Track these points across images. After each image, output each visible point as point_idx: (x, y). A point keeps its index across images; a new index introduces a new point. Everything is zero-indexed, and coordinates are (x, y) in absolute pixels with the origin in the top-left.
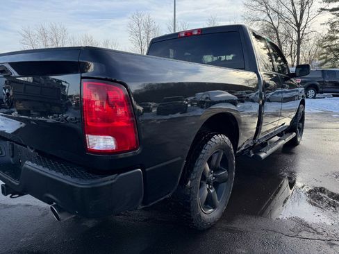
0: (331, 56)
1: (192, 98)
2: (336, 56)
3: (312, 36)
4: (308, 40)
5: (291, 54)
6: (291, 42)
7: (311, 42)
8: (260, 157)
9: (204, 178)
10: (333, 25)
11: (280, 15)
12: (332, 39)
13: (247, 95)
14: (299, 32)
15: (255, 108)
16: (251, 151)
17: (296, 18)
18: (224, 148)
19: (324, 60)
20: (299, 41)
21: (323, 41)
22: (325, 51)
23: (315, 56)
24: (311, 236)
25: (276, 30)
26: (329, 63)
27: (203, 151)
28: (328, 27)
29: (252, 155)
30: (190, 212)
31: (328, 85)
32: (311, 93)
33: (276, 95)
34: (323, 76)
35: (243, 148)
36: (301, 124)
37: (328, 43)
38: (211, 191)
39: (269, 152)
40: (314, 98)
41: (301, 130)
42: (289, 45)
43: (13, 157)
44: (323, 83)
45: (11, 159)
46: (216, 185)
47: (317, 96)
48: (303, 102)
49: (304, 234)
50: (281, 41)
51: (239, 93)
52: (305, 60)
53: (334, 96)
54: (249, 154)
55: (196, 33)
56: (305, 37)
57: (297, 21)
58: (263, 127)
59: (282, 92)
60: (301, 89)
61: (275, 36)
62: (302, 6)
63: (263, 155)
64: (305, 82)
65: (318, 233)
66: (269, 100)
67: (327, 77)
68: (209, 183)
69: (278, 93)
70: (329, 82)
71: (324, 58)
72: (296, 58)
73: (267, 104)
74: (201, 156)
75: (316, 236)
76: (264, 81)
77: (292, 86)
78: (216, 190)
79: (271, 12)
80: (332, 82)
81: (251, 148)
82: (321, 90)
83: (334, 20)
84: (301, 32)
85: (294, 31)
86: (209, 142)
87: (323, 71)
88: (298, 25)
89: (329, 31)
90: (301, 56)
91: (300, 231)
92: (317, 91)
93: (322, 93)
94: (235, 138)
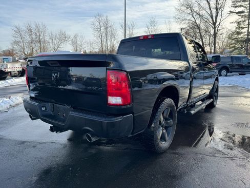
0: (238, 46)
1: (145, 78)
2: (241, 45)
3: (224, 31)
4: (221, 34)
5: (209, 44)
6: (210, 36)
7: (224, 36)
8: (191, 113)
9: (160, 123)
10: (239, 23)
11: (201, 16)
12: (239, 33)
13: (181, 75)
14: (215, 28)
15: (187, 83)
16: (185, 110)
17: (212, 18)
18: (170, 106)
19: (233, 48)
20: (215, 35)
21: (232, 35)
22: (234, 42)
23: (227, 46)
24: (221, 155)
25: (199, 27)
26: (236, 51)
27: (160, 107)
28: (236, 25)
29: (186, 112)
30: (154, 141)
31: (236, 67)
32: (224, 72)
33: (199, 75)
34: (232, 61)
35: (180, 108)
36: (216, 94)
37: (236, 36)
38: (164, 131)
39: (196, 110)
40: (226, 76)
41: (216, 97)
42: (208, 38)
43: (53, 111)
44: (232, 66)
45: (52, 113)
46: (166, 128)
47: (228, 74)
48: (217, 79)
49: (217, 155)
50: (202, 35)
51: (176, 73)
52: (220, 49)
53: (240, 74)
54: (184, 111)
55: (150, 37)
56: (220, 32)
57: (213, 21)
58: (192, 95)
59: (203, 73)
60: (216, 71)
61: (198, 31)
62: (217, 10)
63: (193, 112)
64: (219, 65)
65: (225, 155)
66: (195, 78)
67: (235, 61)
68: (162, 126)
69: (201, 73)
70: (236, 65)
71: (233, 47)
72: (213, 47)
73: (194, 80)
74: (159, 110)
75: (224, 156)
76: (193, 67)
77: (210, 69)
78: (166, 131)
79: (195, 14)
80: (238, 65)
81: (185, 108)
82: (230, 70)
83: (240, 20)
84: (216, 29)
85: (211, 28)
86: (163, 102)
87: (232, 57)
88: (214, 24)
89: (236, 28)
90: (216, 45)
91: (215, 154)
92: (228, 71)
93: (231, 72)
94: (176, 101)
